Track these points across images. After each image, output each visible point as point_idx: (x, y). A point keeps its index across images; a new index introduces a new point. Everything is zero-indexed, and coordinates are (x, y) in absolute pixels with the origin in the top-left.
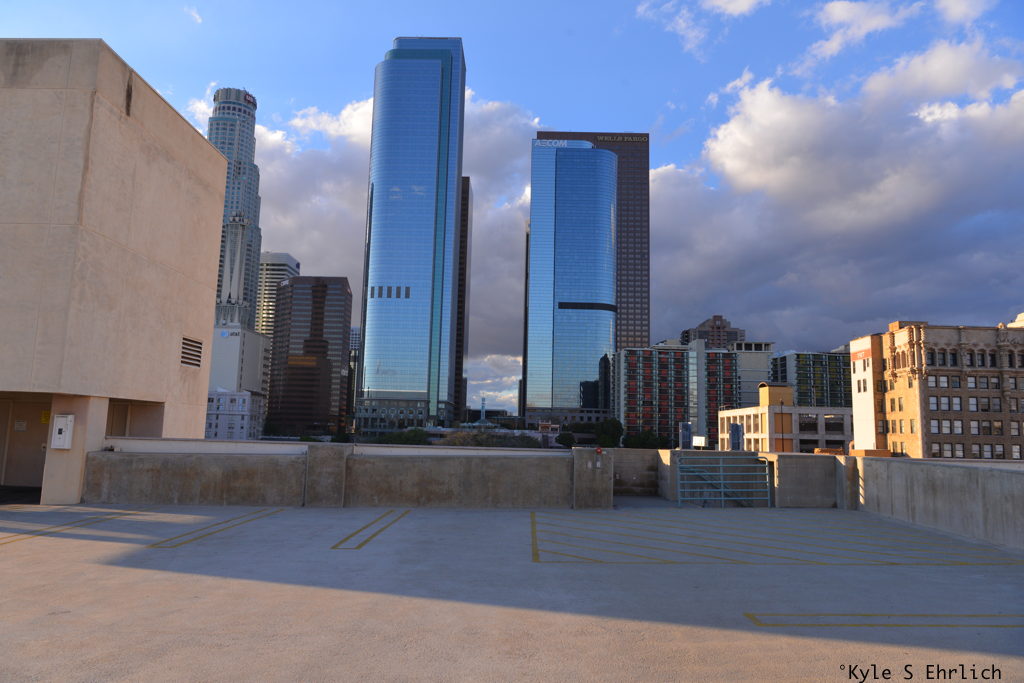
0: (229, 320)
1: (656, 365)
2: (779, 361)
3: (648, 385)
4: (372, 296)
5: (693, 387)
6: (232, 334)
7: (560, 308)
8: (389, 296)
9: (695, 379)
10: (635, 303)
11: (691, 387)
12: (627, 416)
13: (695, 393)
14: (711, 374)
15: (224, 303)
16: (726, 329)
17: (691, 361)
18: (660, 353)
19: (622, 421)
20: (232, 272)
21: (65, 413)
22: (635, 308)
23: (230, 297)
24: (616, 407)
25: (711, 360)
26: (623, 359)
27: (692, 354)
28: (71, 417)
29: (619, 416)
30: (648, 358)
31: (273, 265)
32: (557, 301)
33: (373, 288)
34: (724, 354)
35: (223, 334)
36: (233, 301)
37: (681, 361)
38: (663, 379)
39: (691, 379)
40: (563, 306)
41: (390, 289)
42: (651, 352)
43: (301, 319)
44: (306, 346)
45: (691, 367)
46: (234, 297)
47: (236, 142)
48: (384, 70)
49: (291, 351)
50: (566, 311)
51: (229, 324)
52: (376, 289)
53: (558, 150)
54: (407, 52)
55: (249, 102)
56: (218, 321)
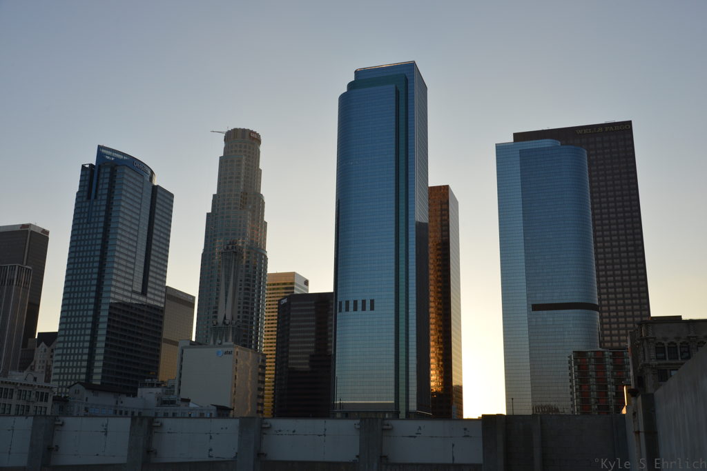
0: (224, 340)
4: (341, 310)
6: (226, 353)
7: (532, 310)
8: (355, 309)
15: (220, 324)
23: (225, 318)
30: (600, 359)
32: (531, 303)
33: (341, 303)
35: (218, 354)
36: (227, 322)
41: (355, 302)
42: (603, 352)
44: (311, 361)
46: (229, 317)
47: (243, 175)
48: (344, 100)
49: (290, 366)
50: (541, 312)
51: (224, 343)
52: (344, 304)
53: (521, 152)
54: (365, 81)
55: (254, 138)
56: (215, 341)
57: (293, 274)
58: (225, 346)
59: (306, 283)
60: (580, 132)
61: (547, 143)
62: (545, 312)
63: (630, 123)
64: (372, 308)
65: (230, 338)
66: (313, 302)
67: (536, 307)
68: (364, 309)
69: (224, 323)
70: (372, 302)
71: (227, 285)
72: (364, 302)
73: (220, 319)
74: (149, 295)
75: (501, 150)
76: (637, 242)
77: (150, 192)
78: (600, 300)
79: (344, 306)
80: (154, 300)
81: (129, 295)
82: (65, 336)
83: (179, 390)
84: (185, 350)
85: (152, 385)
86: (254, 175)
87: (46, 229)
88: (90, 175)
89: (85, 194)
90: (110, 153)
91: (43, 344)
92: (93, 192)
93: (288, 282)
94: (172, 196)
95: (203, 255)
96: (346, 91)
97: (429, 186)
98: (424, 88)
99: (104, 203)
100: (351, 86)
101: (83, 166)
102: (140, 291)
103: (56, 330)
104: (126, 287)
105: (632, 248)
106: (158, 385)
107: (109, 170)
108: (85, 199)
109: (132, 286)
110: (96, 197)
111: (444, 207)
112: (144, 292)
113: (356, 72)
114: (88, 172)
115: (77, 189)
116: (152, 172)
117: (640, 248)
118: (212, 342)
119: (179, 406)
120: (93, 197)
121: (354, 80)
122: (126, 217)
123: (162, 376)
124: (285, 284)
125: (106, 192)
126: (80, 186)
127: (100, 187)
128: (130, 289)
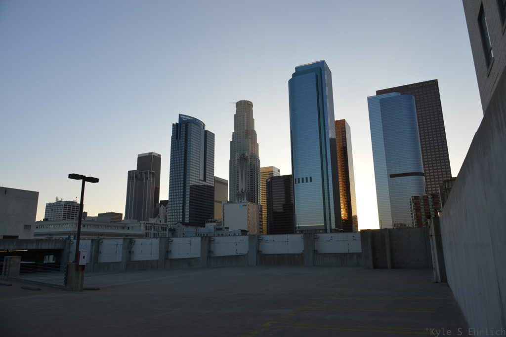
1: (431, 203)
4: (296, 183)
6: (244, 205)
8: (303, 182)
15: (240, 193)
18: (433, 196)
20: (242, 179)
23: (242, 189)
26: (412, 201)
30: (426, 200)
32: (389, 174)
35: (240, 206)
41: (303, 179)
42: (427, 196)
43: (278, 195)
46: (244, 189)
47: (246, 122)
48: (291, 82)
49: (274, 210)
50: (395, 178)
51: (243, 201)
52: (297, 179)
53: (380, 100)
54: (300, 72)
55: (249, 105)
57: (272, 167)
58: (243, 203)
59: (279, 171)
60: (411, 87)
61: (393, 94)
62: (397, 178)
63: (436, 80)
64: (311, 181)
65: (245, 199)
66: (283, 180)
67: (392, 176)
68: (307, 181)
69: (242, 192)
70: (311, 178)
71: (242, 174)
72: (307, 178)
73: (240, 190)
74: (207, 181)
75: (370, 99)
76: (443, 140)
77: (204, 133)
78: (425, 170)
79: (297, 181)
80: (209, 183)
81: (198, 181)
82: (171, 201)
83: (224, 224)
84: (225, 205)
85: (211, 222)
86: (251, 122)
87: (160, 154)
88: (176, 128)
89: (175, 137)
90: (184, 117)
91: (162, 205)
92: (179, 136)
93: (270, 171)
94: (214, 134)
95: (230, 161)
96: (291, 77)
97: (336, 120)
98: (330, 73)
99: (184, 140)
100: (294, 75)
101: (173, 124)
102: (203, 179)
103: (168, 199)
104: (197, 178)
105: (441, 144)
106: (214, 222)
107: (184, 125)
108: (175, 139)
109: (199, 177)
110: (180, 138)
111: (343, 130)
112: (205, 180)
113: (296, 68)
114: (176, 127)
115: (172, 135)
116: (204, 124)
117: (445, 143)
118: (237, 201)
119: (224, 231)
120: (178, 138)
121: (295, 72)
122: (194, 146)
123: (216, 218)
124: (269, 172)
125: (184, 135)
126: (173, 134)
127: (181, 133)
128: (198, 179)
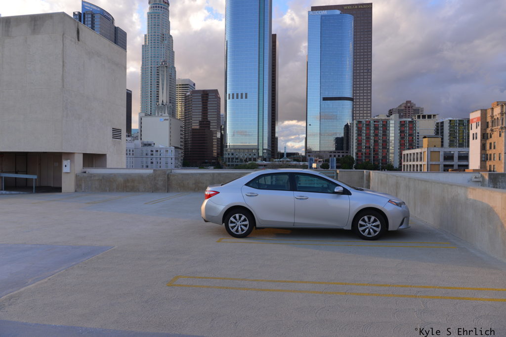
0: (163, 113)
1: (372, 128)
2: (440, 124)
3: (368, 138)
4: (229, 98)
5: (392, 138)
6: (165, 120)
7: (323, 100)
8: (237, 98)
9: (393, 135)
10: (364, 96)
11: (391, 139)
12: (357, 154)
13: (393, 142)
14: (402, 132)
15: (161, 105)
16: (413, 108)
17: (391, 125)
18: (374, 122)
19: (354, 157)
20: (163, 90)
21: (67, 159)
22: (363, 99)
23: (163, 102)
24: (351, 150)
25: (402, 124)
26: (355, 125)
27: (392, 122)
28: (69, 161)
29: (353, 154)
30: (368, 125)
31: (183, 85)
32: (322, 97)
33: (229, 95)
34: (409, 121)
35: (161, 120)
36: (164, 104)
37: (385, 125)
38: (376, 135)
39: (391, 134)
40: (325, 99)
41: (237, 94)
42: (370, 121)
43: (196, 111)
44: (200, 124)
45: (391, 129)
50: (326, 101)
52: (231, 95)
53: (322, 16)
55: (165, 3)
56: (158, 113)
57: (189, 80)
58: (164, 116)
59: (194, 85)
60: (346, 8)
62: (329, 101)
63: (371, 4)
64: (246, 97)
65: (166, 112)
66: (200, 94)
68: (242, 98)
70: (246, 94)
71: (163, 85)
72: (242, 94)
73: (160, 102)
77: (113, 30)
90: (89, 5)
94: (126, 33)
101: (74, 13)
107: (90, 16)
114: (78, 17)
116: (113, 18)
